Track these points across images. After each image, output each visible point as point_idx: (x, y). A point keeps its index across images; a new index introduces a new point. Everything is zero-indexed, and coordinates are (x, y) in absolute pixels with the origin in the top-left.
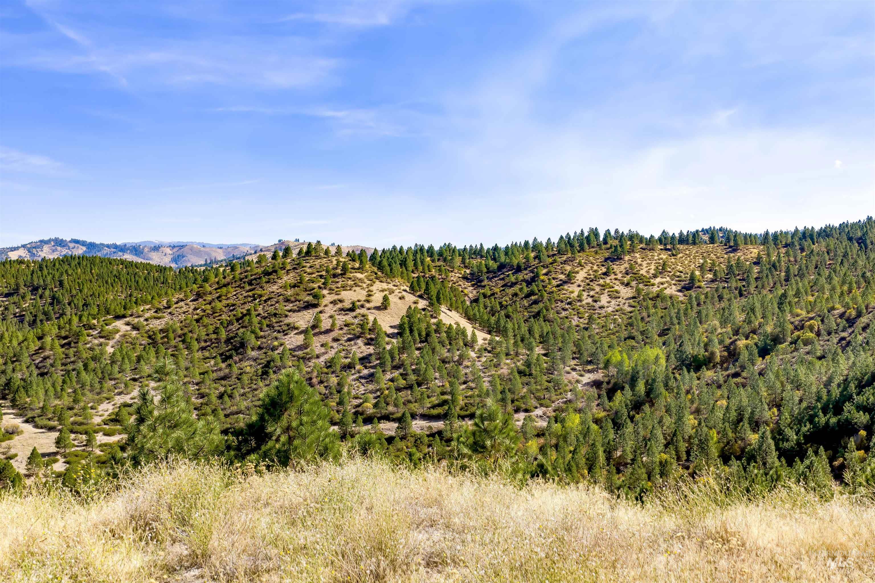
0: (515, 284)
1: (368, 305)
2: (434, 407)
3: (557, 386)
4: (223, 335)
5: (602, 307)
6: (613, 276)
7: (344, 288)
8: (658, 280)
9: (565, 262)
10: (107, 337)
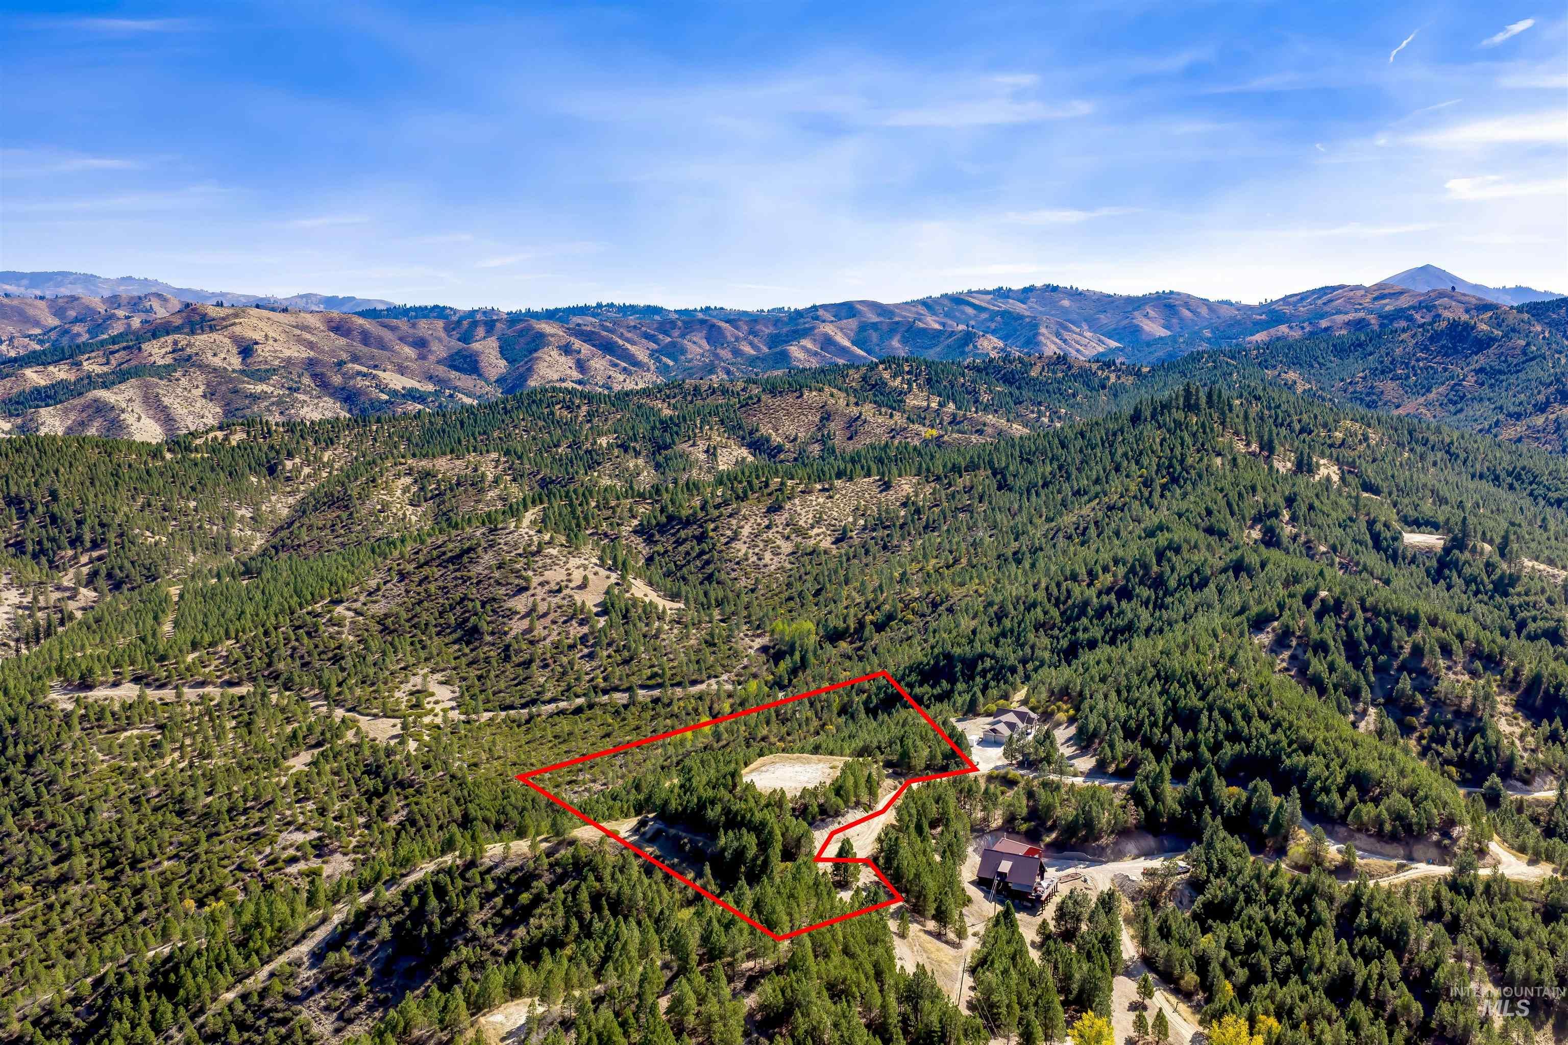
0: (685, 540)
1: (571, 585)
2: (649, 678)
3: (736, 655)
4: (452, 620)
5: (765, 566)
6: (774, 529)
7: (544, 567)
8: (816, 531)
9: (730, 516)
10: (339, 625)
